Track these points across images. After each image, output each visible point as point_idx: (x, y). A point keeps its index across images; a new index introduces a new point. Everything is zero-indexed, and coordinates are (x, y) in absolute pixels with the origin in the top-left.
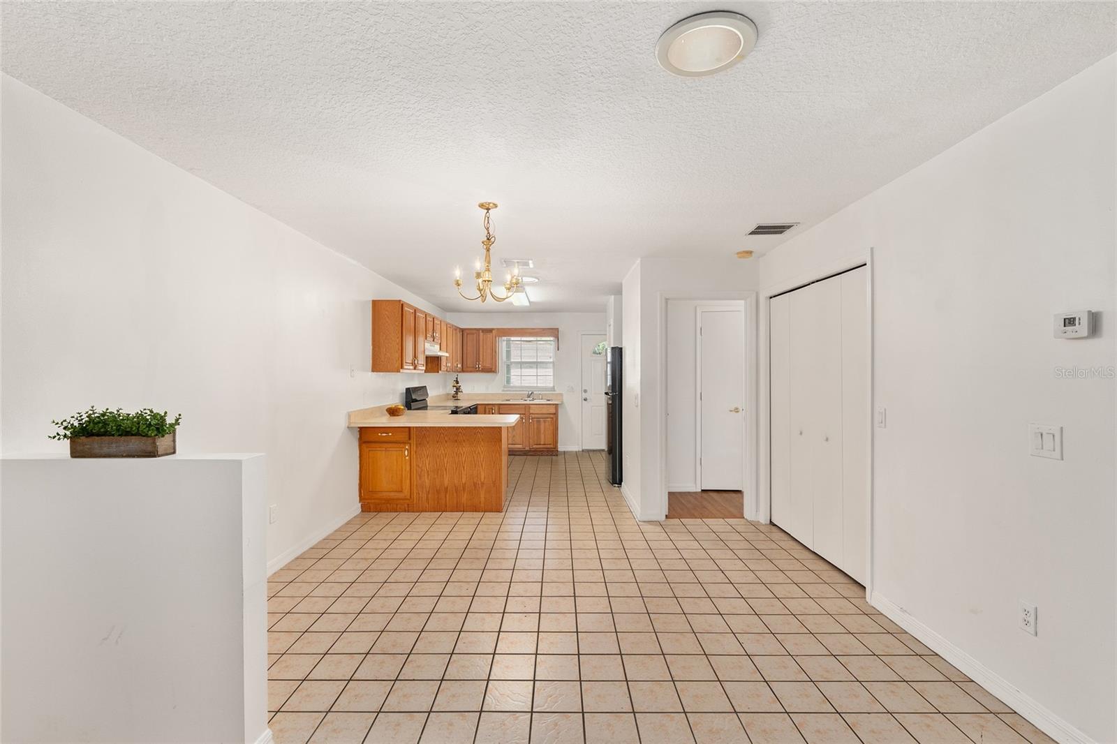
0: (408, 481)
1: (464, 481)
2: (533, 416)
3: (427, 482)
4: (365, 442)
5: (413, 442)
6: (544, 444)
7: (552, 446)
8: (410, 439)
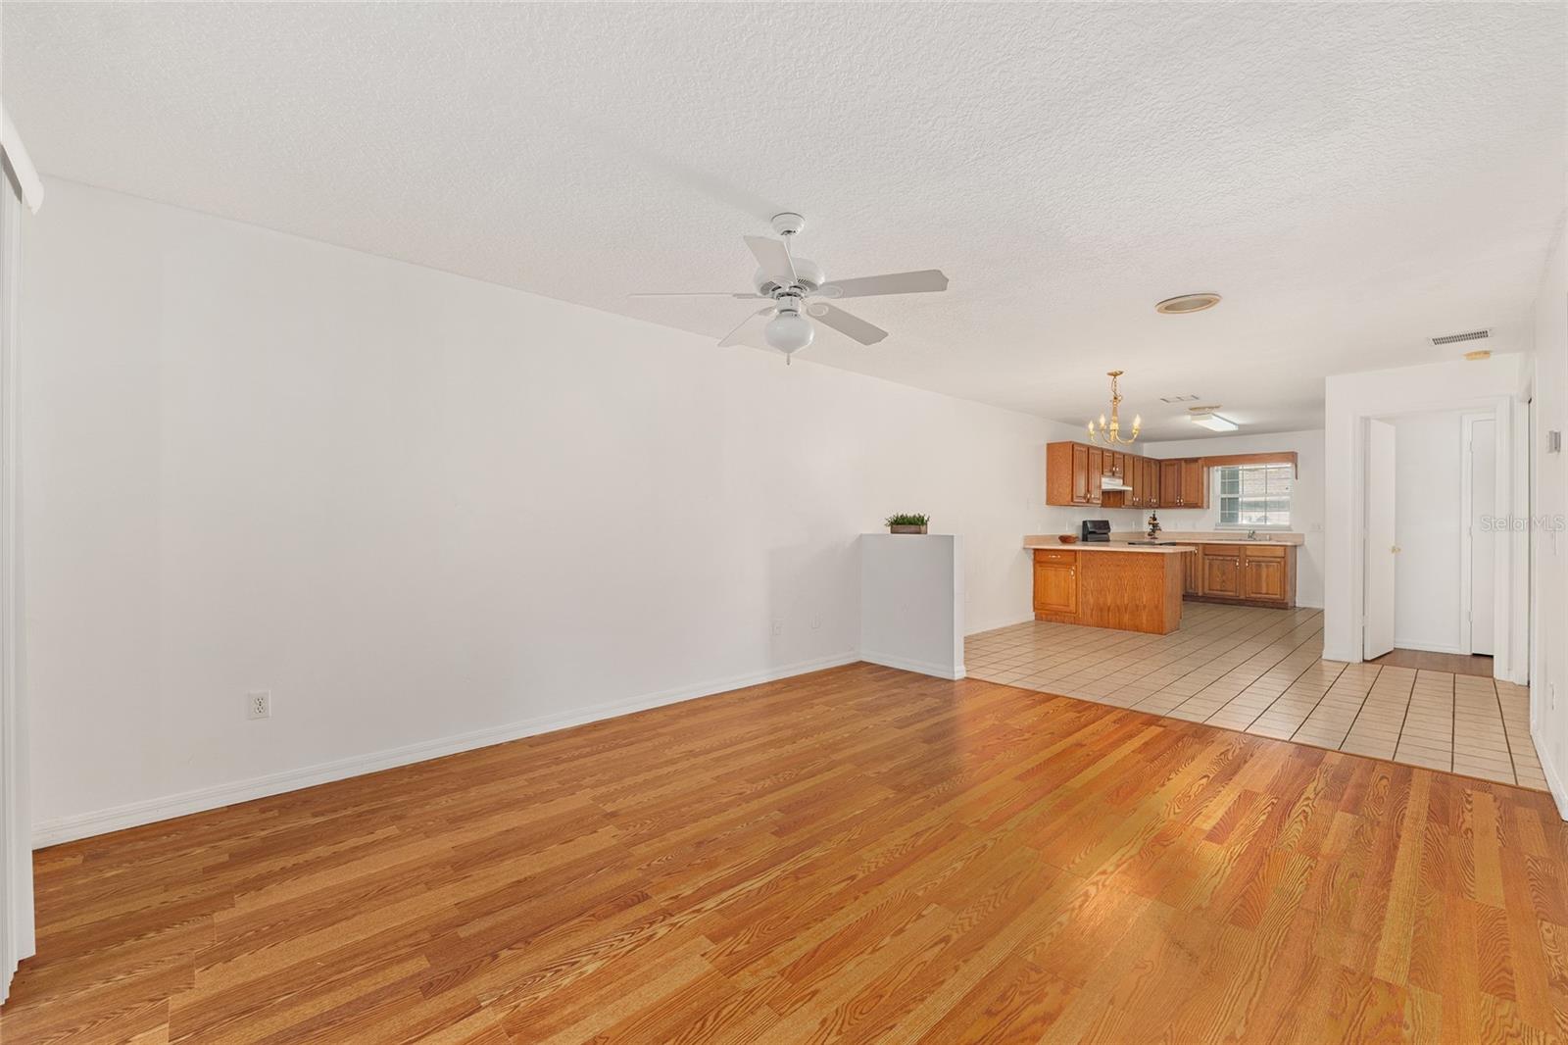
0: (1074, 598)
1: (1126, 602)
2: (1251, 559)
3: (1091, 601)
4: (1039, 562)
5: (1079, 563)
6: (1267, 594)
7: (1278, 596)
8: (1076, 561)
